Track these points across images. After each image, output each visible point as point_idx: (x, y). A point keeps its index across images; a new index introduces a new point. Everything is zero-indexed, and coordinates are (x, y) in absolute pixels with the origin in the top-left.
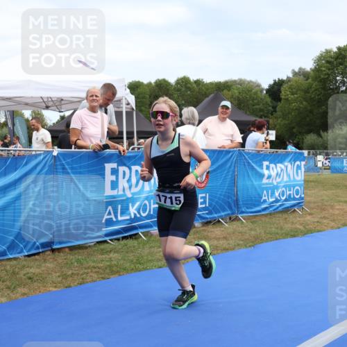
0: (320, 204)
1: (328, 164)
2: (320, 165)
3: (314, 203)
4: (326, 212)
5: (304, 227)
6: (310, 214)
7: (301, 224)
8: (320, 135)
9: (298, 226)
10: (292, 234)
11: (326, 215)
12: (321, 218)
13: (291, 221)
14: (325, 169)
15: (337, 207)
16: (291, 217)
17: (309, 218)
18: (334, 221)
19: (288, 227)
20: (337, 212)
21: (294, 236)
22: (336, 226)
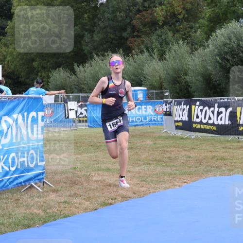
0: (70, 175)
1: (85, 113)
2: (72, 115)
3: (62, 173)
4: (78, 187)
5: (45, 211)
6: (54, 191)
7: (40, 207)
8: (73, 71)
9: (35, 211)
10: (26, 222)
11: (78, 192)
12: (70, 196)
13: (25, 203)
14: (80, 121)
15: (95, 179)
16: (26, 198)
17: (52, 196)
18: (88, 199)
19: (20, 212)
20: (94, 186)
21: (29, 227)
22: (91, 207)
